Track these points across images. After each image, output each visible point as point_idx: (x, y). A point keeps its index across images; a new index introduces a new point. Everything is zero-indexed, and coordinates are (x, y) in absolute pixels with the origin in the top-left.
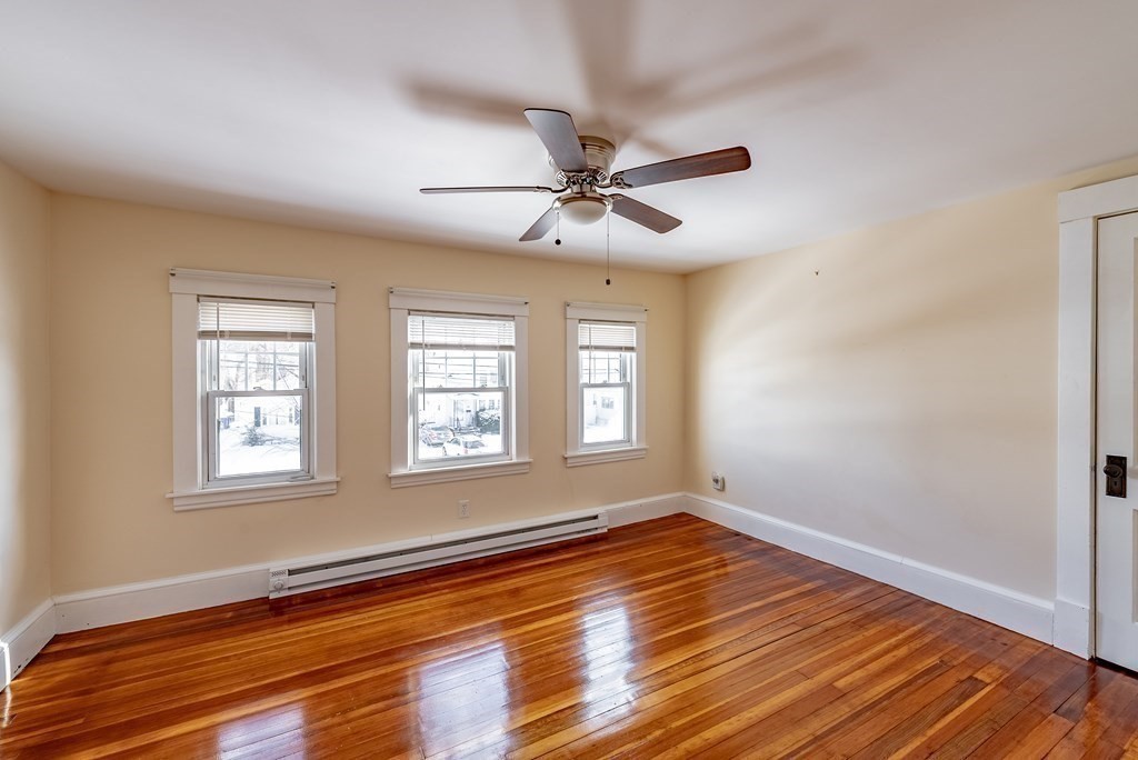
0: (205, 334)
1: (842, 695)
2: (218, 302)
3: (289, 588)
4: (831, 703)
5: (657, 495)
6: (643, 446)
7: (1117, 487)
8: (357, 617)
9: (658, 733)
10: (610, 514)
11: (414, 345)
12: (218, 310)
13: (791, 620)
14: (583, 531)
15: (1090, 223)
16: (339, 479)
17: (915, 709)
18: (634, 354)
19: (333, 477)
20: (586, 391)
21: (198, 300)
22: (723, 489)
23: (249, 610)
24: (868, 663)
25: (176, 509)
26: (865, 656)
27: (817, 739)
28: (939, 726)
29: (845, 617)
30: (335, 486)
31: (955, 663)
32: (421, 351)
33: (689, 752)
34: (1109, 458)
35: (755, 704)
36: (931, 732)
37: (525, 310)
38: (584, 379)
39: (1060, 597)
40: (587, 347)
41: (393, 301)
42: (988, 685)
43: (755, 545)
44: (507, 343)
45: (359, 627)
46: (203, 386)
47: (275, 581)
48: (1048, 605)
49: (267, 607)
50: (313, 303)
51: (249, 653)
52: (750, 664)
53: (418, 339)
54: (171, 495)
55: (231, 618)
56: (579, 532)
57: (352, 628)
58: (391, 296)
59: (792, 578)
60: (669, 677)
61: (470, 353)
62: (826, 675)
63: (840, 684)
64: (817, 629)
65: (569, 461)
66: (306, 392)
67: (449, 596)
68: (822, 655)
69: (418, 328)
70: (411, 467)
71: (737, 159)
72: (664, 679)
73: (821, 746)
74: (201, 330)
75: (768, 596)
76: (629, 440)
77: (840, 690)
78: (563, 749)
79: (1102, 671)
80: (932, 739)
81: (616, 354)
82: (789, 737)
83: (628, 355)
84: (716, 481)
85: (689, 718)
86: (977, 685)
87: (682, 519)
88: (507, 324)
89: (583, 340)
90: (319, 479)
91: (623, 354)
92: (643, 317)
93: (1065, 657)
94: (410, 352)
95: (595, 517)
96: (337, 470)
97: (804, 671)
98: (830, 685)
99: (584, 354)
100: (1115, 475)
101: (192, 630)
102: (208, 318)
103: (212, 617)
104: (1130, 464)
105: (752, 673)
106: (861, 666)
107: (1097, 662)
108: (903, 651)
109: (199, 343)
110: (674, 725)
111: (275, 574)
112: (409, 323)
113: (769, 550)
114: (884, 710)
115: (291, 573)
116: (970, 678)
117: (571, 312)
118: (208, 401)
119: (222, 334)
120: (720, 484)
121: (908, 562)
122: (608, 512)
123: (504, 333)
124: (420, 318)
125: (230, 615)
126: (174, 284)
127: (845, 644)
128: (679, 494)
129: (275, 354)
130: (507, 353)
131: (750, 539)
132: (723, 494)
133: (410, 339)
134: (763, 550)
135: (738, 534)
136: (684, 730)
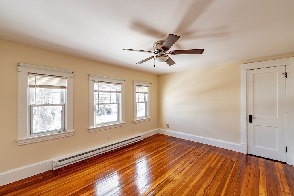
0: (30, 86)
1: (213, 168)
2: (35, 75)
3: (60, 166)
4: (212, 170)
5: (153, 129)
6: (150, 117)
7: (251, 121)
8: (87, 171)
9: (184, 184)
10: (144, 135)
11: (96, 91)
12: (35, 78)
13: (195, 155)
14: (137, 140)
15: (246, 71)
16: (74, 131)
17: (227, 168)
18: (148, 94)
19: (72, 131)
20: (138, 104)
21: (28, 75)
22: (169, 127)
23: (48, 175)
24: (214, 161)
25: (19, 145)
26: (212, 160)
27: (214, 178)
28: (232, 171)
29: (204, 153)
30: (73, 133)
31: (228, 158)
32: (98, 93)
33: (193, 186)
34: (250, 115)
35: (199, 173)
36: (231, 172)
37: (124, 82)
38: (137, 101)
39: (241, 143)
40: (138, 92)
41: (90, 78)
42: (235, 162)
43: (178, 139)
44: (119, 91)
45: (90, 173)
46: (29, 103)
47: (55, 164)
48: (240, 145)
49: (52, 173)
50: (67, 77)
51: (57, 187)
52: (193, 165)
53: (97, 89)
54: (17, 140)
55: (42, 178)
56: (136, 141)
57: (88, 174)
58: (90, 77)
59: (190, 146)
60: (179, 171)
61: (109, 93)
62: (208, 165)
63: (212, 166)
64: (201, 156)
65: (134, 122)
66: (63, 104)
67: (111, 161)
68: (205, 161)
69: (97, 86)
70: (95, 126)
71: (201, 51)
72: (178, 172)
73: (215, 179)
74: (29, 84)
75: (188, 150)
76: (147, 116)
77: (212, 167)
78: (166, 192)
79: (249, 156)
80: (232, 173)
81: (144, 94)
82: (209, 179)
83: (146, 94)
84: (167, 125)
85: (188, 179)
86: (233, 162)
87: (158, 135)
88: (119, 86)
89: (137, 91)
90: (68, 131)
91: (145, 94)
92: (149, 85)
93: (243, 154)
94: (95, 93)
95: (140, 136)
96: (74, 128)
97: (204, 165)
98: (210, 167)
99: (137, 94)
100: (251, 119)
101: (30, 184)
102: (31, 80)
103: (34, 179)
104: (253, 116)
105: (195, 167)
106: (213, 162)
107: (248, 154)
108: (218, 158)
109: (28, 88)
110: (187, 181)
111: (55, 162)
112: (94, 85)
113: (181, 140)
114: (221, 170)
115: (60, 161)
116: (231, 161)
117: (134, 83)
118: (31, 107)
119: (37, 86)
120: (168, 126)
121: (212, 139)
122: (143, 134)
123: (119, 88)
124: (97, 83)
125: (41, 177)
126: (19, 69)
127: (208, 158)
128: (157, 129)
129: (53, 93)
130: (119, 94)
131: (176, 138)
132: (168, 128)
133: (95, 89)
134: (180, 140)
135: (173, 137)
136: (189, 182)
